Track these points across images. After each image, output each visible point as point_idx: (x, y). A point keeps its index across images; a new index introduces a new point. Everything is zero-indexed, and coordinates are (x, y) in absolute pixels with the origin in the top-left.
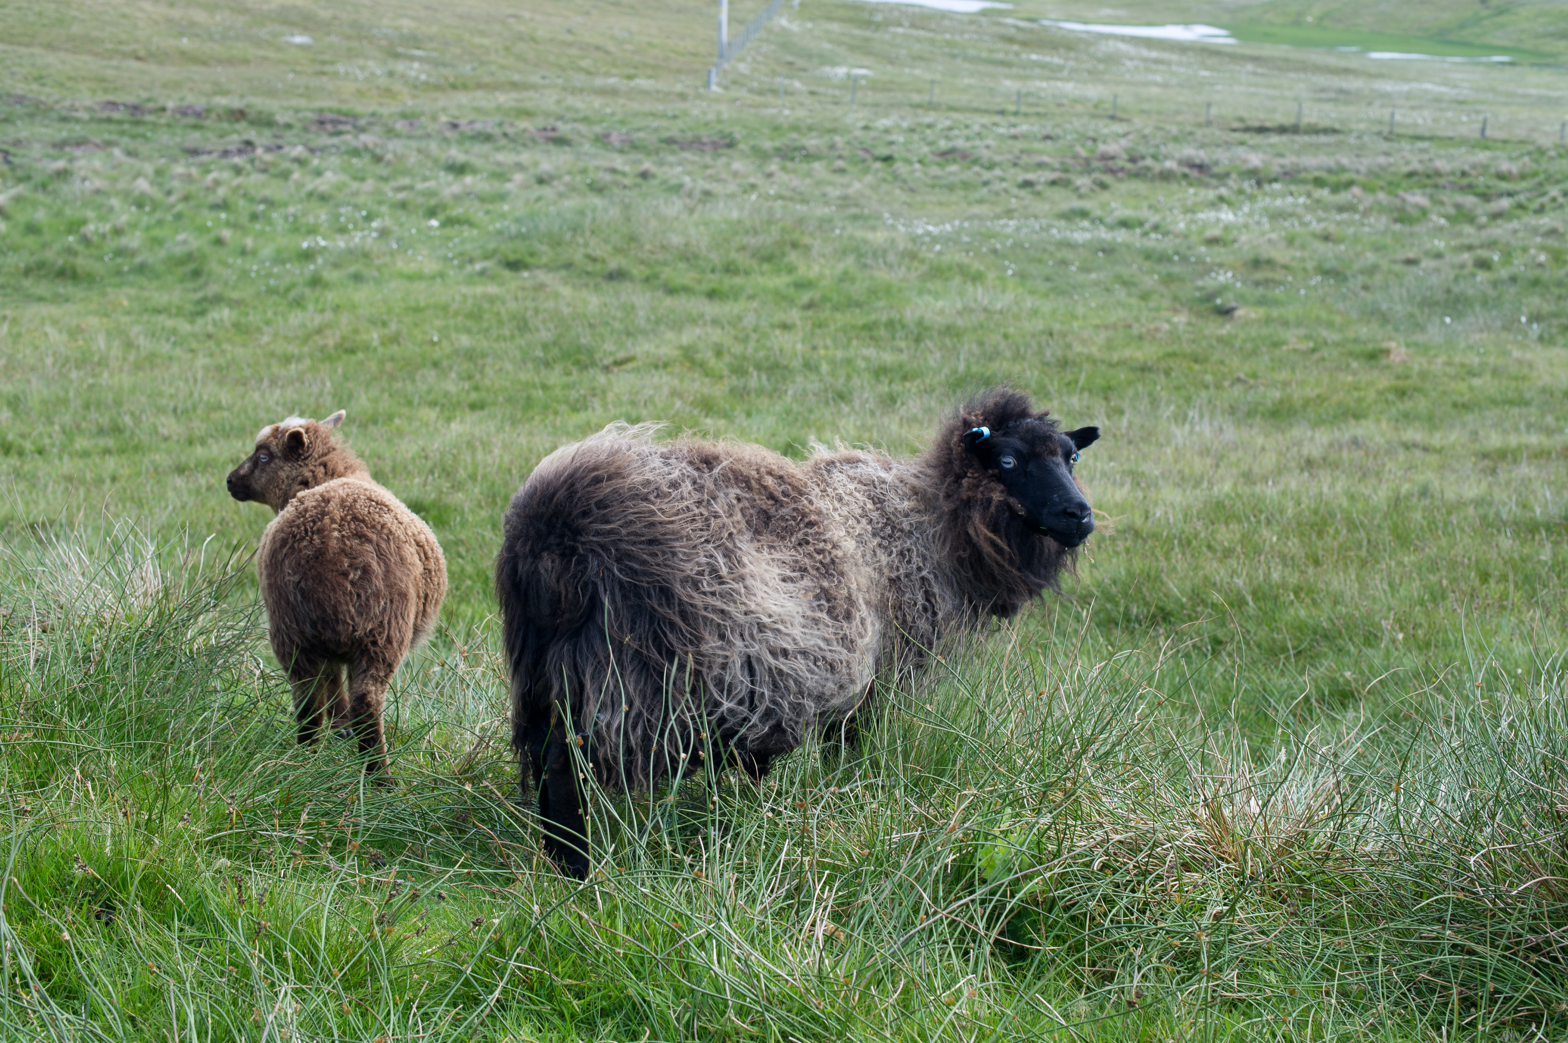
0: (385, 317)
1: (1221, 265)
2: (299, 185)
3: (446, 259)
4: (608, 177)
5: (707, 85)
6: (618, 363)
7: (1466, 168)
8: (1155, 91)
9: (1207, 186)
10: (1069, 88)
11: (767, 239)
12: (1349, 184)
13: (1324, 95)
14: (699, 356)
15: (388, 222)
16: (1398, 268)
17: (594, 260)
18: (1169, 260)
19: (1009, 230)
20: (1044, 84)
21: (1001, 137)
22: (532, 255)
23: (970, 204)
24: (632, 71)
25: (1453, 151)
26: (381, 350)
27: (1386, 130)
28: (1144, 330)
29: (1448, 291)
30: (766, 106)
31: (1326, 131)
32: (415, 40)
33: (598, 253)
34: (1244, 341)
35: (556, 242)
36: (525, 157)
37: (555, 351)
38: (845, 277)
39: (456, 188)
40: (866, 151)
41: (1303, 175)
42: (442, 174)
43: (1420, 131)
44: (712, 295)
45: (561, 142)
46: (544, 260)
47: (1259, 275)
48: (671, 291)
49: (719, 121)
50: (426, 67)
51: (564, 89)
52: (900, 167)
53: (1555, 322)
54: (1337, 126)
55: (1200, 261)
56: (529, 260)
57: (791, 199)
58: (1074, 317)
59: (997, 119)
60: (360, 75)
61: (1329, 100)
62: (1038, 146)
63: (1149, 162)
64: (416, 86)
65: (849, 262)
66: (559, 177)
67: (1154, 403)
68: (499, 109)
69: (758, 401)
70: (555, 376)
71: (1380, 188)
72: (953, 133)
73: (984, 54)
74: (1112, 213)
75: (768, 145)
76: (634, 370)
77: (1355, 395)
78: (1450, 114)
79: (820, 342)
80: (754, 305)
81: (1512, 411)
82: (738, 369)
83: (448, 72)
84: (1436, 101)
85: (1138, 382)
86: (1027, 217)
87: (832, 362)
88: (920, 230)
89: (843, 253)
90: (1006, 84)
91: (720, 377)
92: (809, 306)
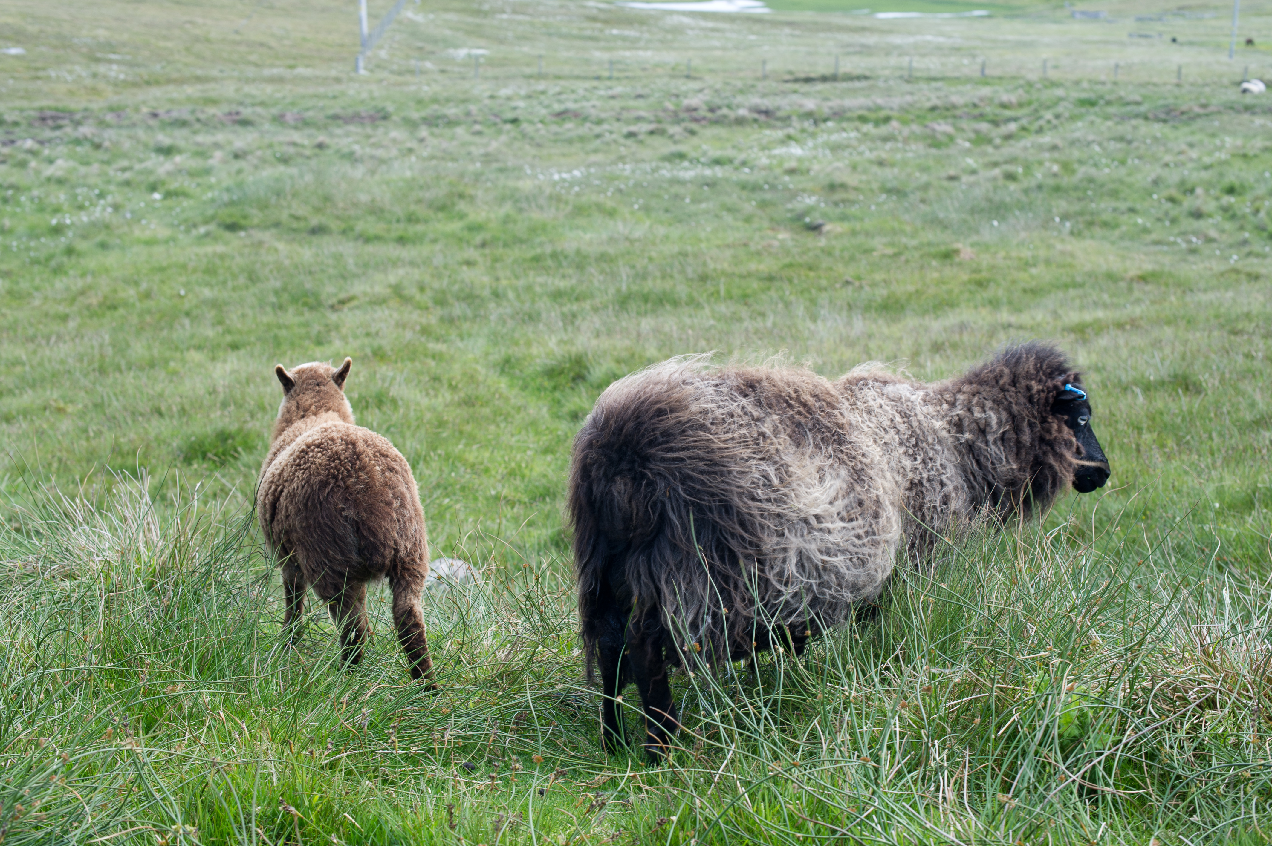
0: (136, 278)
1: (804, 191)
2: (38, 172)
3: (172, 226)
4: (292, 150)
5: (356, 69)
6: (342, 302)
7: (976, 101)
8: (718, 53)
9: (773, 127)
10: (647, 55)
11: (439, 192)
12: (887, 120)
13: (851, 50)
14: (406, 292)
15: (119, 199)
16: (946, 183)
17: (297, 218)
18: (761, 189)
19: (627, 173)
20: (628, 54)
21: (601, 97)
22: (245, 217)
23: (587, 153)
24: (291, 62)
25: (960, 88)
26: (138, 304)
27: (906, 74)
28: (759, 247)
29: (990, 200)
30: (407, 84)
31: (859, 78)
32: (111, 47)
33: (300, 212)
34: (842, 250)
35: (263, 206)
36: (220, 137)
37: (285, 297)
38: (507, 220)
39: (168, 166)
40: (496, 115)
41: (849, 114)
42: (153, 155)
43: (933, 74)
44: (401, 240)
45: (245, 123)
46: (256, 221)
47: (837, 196)
48: (367, 240)
49: (373, 99)
50: (124, 68)
51: (239, 80)
52: (525, 126)
53: (1081, 219)
54: (867, 73)
55: (786, 189)
56: (243, 222)
57: (443, 159)
58: (700, 240)
59: (595, 83)
60: (69, 78)
61: (856, 53)
62: (632, 103)
63: (725, 111)
64: (116, 84)
65: (508, 208)
66: (251, 152)
67: (787, 305)
68: (189, 99)
69: (466, 326)
70: (290, 317)
71: (912, 121)
72: (563, 97)
73: (575, 32)
74: (704, 154)
75: (415, 115)
76: (357, 307)
77: (944, 288)
78: (953, 59)
79: (501, 274)
80: (438, 247)
81: (1072, 292)
82: (441, 301)
83: (142, 71)
84: (939, 49)
85: (769, 289)
86: (637, 161)
87: (516, 289)
88: (556, 177)
89: (502, 200)
90: (597, 55)
91: (427, 308)
92: (483, 245)
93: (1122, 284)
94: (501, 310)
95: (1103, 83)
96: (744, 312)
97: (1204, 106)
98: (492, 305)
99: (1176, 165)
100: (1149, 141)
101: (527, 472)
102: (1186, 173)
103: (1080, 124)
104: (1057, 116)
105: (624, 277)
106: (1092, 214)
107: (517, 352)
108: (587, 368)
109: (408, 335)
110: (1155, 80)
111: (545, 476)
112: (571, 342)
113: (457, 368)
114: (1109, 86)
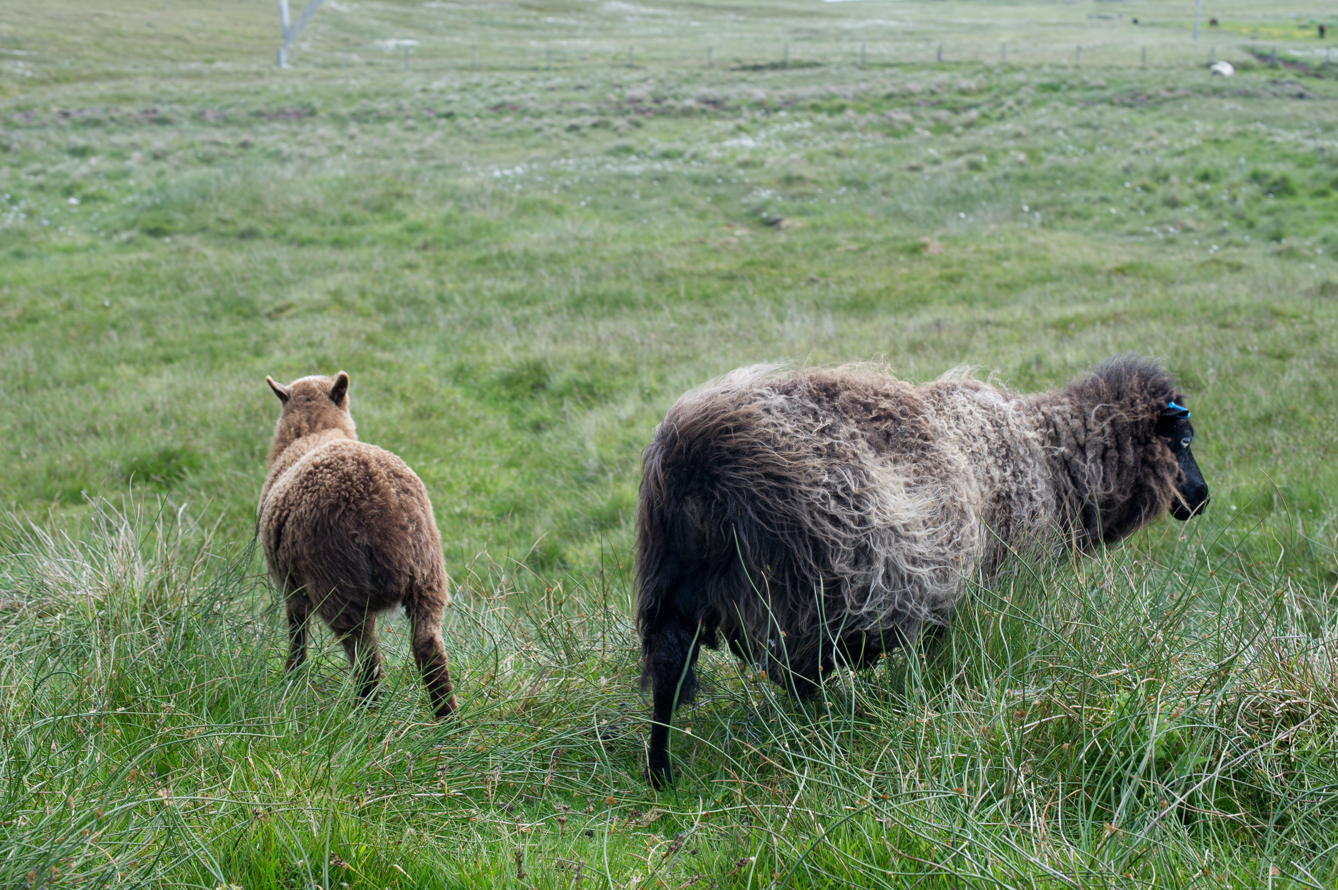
0: (56, 288)
1: (759, 184)
3: (91, 232)
4: (214, 150)
5: (278, 62)
6: (280, 310)
7: (933, 87)
8: (661, 41)
9: (722, 118)
10: (586, 43)
11: (375, 192)
12: (841, 109)
13: (800, 35)
14: (347, 299)
15: (32, 204)
16: (908, 175)
17: (225, 222)
18: (713, 183)
19: (570, 169)
20: (564, 43)
21: (540, 89)
22: (169, 222)
23: (528, 148)
24: (209, 56)
25: (916, 74)
26: (61, 317)
27: (858, 60)
28: (717, 244)
29: (955, 192)
30: (333, 78)
31: (810, 65)
32: (15, 42)
33: (228, 216)
34: (805, 246)
35: (188, 210)
36: (137, 137)
37: (218, 306)
38: (448, 220)
39: (84, 169)
40: (429, 110)
41: (801, 104)
42: (67, 157)
43: (887, 60)
44: (338, 244)
45: (163, 121)
46: (181, 226)
47: (794, 190)
48: (302, 244)
49: (298, 94)
50: (30, 65)
51: (154, 76)
52: (462, 121)
53: (1051, 210)
54: (818, 60)
55: (741, 183)
56: (167, 227)
57: (375, 156)
58: (654, 238)
59: (533, 74)
61: (805, 39)
62: (572, 95)
63: (671, 102)
64: (23, 82)
65: (448, 207)
66: (172, 153)
67: (752, 304)
68: (102, 97)
69: (413, 333)
70: (225, 327)
71: (868, 109)
72: (500, 90)
73: (509, 21)
74: (652, 147)
75: (344, 111)
76: (296, 315)
77: (915, 284)
78: (908, 44)
79: (446, 278)
80: (377, 250)
81: (1050, 287)
82: (384, 307)
83: (50, 68)
84: (891, 34)
85: (730, 288)
86: (581, 156)
87: (462, 294)
88: (497, 174)
89: (442, 199)
90: (534, 44)
91: (369, 315)
92: (425, 247)
93: (1100, 277)
94: (449, 316)
95: (1064, 67)
96: (706, 314)
97: (1171, 90)
98: (438, 311)
99: (1147, 152)
100: (1116, 127)
101: (491, 487)
102: (1158, 159)
103: (1043, 111)
104: (1019, 103)
105: (577, 279)
106: (1063, 204)
107: (471, 359)
108: (546, 376)
109: (354, 344)
110: (1119, 63)
111: (511, 491)
112: (526, 348)
113: (408, 378)
114: (1071, 71)
